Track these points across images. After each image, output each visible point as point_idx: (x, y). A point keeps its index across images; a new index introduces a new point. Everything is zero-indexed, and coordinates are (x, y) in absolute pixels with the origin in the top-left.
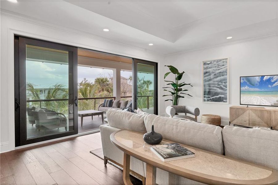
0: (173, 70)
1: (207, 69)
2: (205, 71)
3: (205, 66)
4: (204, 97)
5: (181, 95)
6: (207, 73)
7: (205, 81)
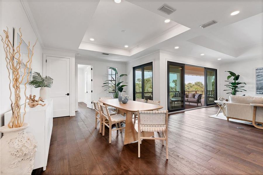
0: (232, 74)
1: (259, 73)
2: (257, 74)
3: (257, 71)
4: (257, 91)
5: (238, 90)
6: (259, 75)
7: (257, 81)
